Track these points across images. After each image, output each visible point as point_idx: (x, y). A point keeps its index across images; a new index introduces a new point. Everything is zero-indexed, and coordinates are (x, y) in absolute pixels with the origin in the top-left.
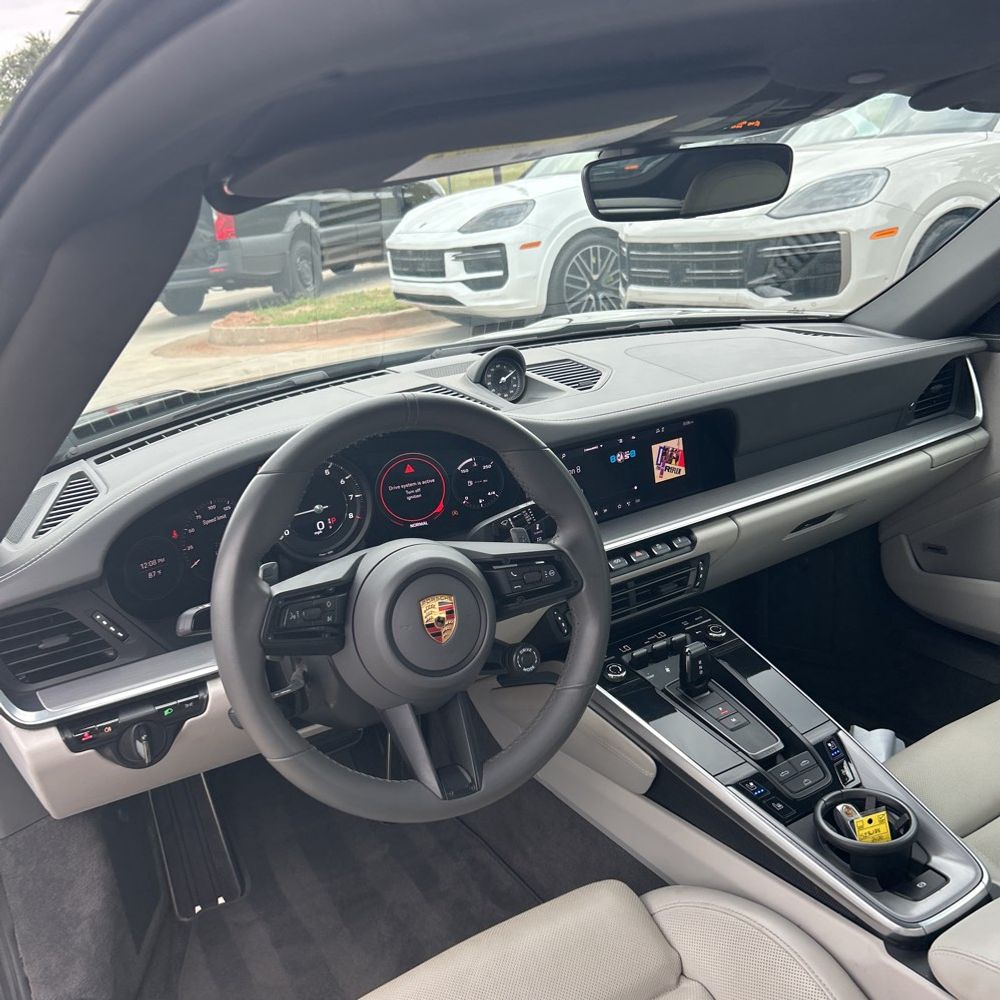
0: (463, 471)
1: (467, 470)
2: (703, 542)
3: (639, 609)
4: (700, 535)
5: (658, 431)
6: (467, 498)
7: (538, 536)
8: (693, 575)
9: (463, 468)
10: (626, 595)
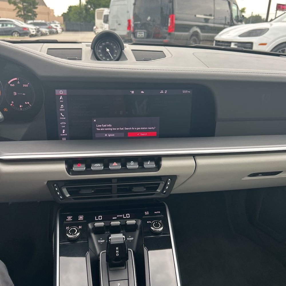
0: (11, 85)
1: (13, 85)
2: (166, 168)
3: (119, 196)
4: (165, 163)
5: (162, 92)
6: (13, 103)
7: (64, 137)
8: (161, 186)
9: (11, 83)
10: (111, 186)
